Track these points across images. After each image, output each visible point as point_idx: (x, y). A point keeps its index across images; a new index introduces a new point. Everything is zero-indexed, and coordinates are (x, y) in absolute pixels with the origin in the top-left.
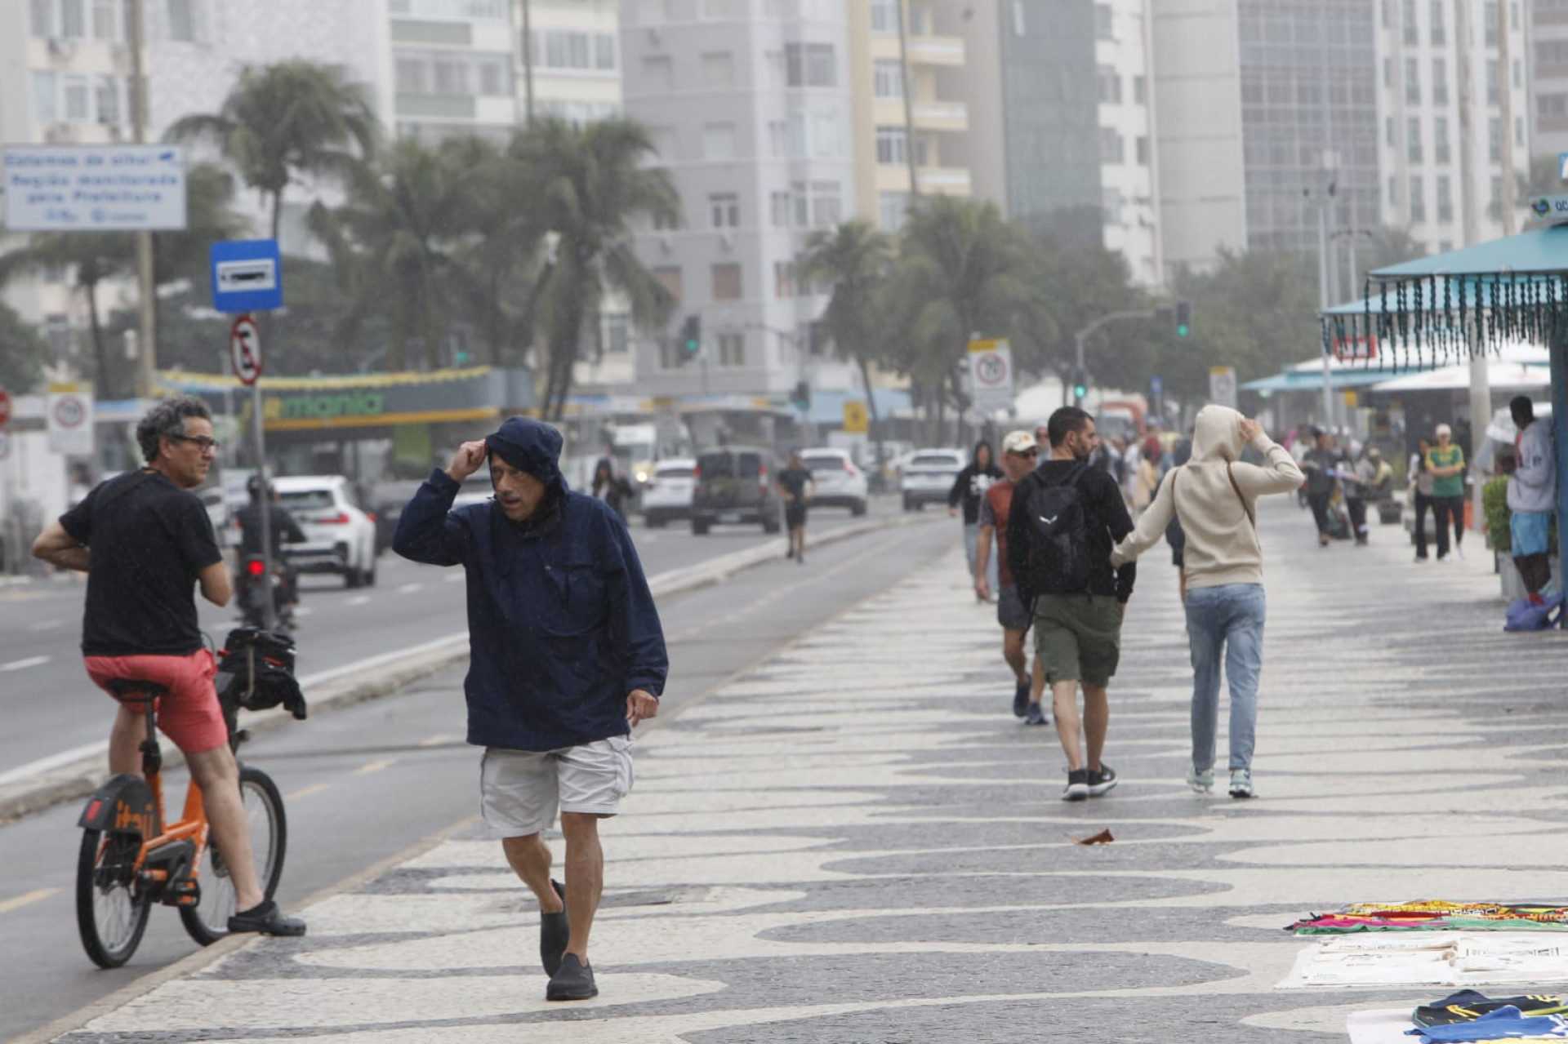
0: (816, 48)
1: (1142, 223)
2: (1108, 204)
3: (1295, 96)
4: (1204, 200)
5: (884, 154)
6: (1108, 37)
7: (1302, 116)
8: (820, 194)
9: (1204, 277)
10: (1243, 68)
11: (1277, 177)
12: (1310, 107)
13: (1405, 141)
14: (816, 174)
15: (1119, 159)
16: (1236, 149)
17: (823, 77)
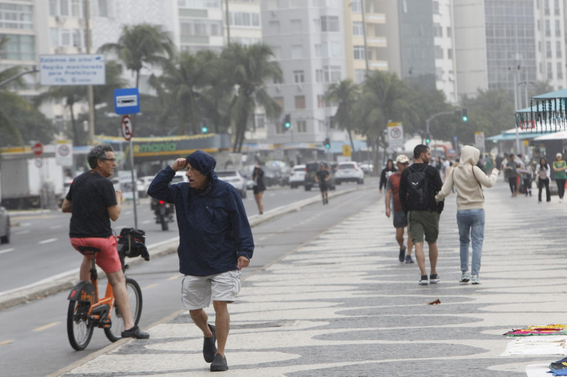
0: (332, 18)
1: (450, 80)
2: (438, 73)
3: (505, 33)
4: (472, 71)
5: (356, 55)
6: (437, 13)
7: (508, 41)
8: (333, 70)
9: (472, 100)
10: (486, 24)
11: (498, 63)
12: (511, 38)
13: (545, 49)
14: (332, 63)
15: (441, 57)
16: (483, 54)
17: (335, 28)
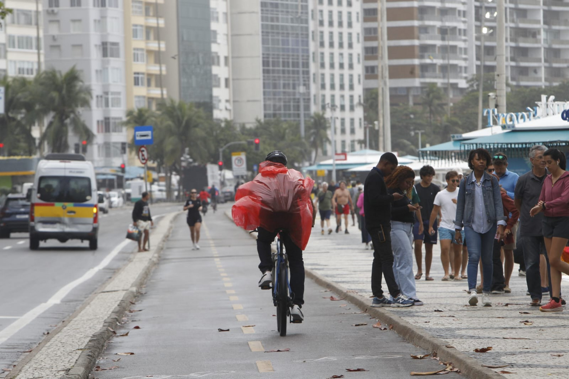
0: (114, 44)
1: (226, 109)
2: (215, 102)
3: (281, 64)
4: (248, 101)
5: (137, 82)
6: (215, 42)
7: (284, 72)
8: (113, 96)
9: (250, 129)
10: (263, 54)
11: (274, 94)
12: (286, 69)
13: (320, 82)
14: (112, 89)
15: (218, 86)
16: (259, 84)
17: (115, 54)
